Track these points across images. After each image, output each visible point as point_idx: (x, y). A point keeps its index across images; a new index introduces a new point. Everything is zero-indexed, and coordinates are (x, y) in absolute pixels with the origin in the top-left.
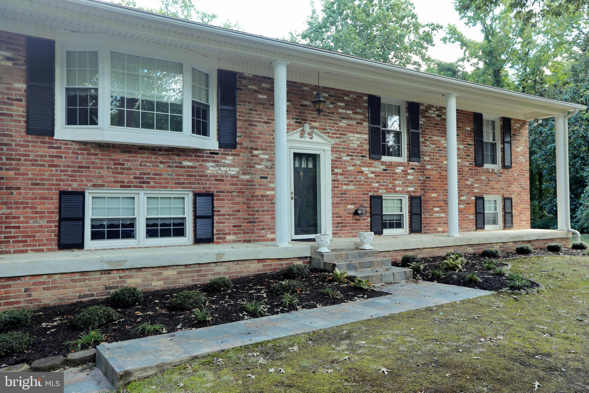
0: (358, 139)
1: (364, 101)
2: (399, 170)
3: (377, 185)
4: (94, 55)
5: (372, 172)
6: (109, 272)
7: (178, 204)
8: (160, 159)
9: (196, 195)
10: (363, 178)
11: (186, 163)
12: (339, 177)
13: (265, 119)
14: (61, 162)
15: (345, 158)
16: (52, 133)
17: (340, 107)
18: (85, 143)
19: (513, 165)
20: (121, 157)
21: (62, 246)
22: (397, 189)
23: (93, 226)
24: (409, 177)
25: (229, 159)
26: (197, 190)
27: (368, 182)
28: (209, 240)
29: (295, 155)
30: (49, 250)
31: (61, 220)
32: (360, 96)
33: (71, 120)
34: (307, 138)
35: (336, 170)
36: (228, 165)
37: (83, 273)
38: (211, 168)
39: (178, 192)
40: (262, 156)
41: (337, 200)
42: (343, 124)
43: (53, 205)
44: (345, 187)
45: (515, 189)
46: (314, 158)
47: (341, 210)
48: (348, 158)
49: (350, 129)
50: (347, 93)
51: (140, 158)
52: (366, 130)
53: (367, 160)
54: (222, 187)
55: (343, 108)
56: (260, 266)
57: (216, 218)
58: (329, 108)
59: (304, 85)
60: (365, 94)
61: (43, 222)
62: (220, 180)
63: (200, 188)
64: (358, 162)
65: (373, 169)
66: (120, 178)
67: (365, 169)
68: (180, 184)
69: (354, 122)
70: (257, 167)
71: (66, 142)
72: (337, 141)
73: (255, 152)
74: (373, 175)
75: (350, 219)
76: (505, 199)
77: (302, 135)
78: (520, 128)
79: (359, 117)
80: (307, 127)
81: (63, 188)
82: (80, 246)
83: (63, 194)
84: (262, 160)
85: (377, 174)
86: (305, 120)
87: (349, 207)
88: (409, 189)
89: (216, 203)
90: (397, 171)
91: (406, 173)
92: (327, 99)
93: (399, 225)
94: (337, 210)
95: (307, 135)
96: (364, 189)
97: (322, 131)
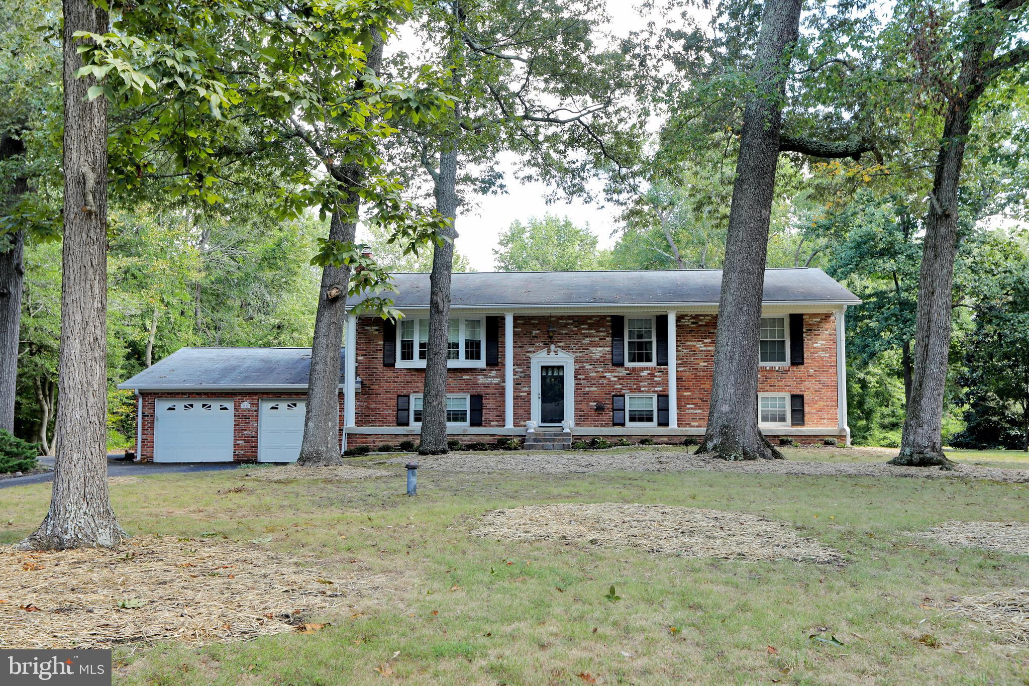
0: (600, 351)
1: (608, 321)
2: (645, 373)
3: (620, 386)
4: (412, 321)
5: (615, 376)
6: (407, 435)
7: (462, 402)
8: (450, 375)
9: (472, 396)
10: (605, 382)
11: (465, 377)
12: (582, 382)
14: (398, 380)
15: (588, 367)
16: (393, 365)
17: (584, 329)
18: (410, 369)
19: (805, 361)
21: (399, 424)
22: (642, 389)
23: (415, 414)
24: (656, 379)
25: (493, 373)
27: (610, 384)
28: (479, 424)
29: (542, 367)
30: (393, 426)
31: (398, 410)
32: (603, 318)
33: (403, 358)
34: (552, 354)
35: (579, 377)
36: (493, 377)
37: (396, 435)
38: (481, 380)
39: (461, 395)
40: (517, 370)
41: (580, 399)
42: (587, 341)
43: (394, 402)
44: (587, 389)
45: (809, 386)
46: (561, 368)
47: (583, 406)
48: (591, 367)
49: (593, 344)
50: (590, 317)
52: (609, 344)
53: (610, 367)
54: (489, 391)
55: (587, 329)
56: (491, 438)
57: (484, 411)
58: (573, 331)
59: (551, 317)
60: (609, 316)
61: (390, 411)
62: (487, 386)
63: (474, 392)
64: (601, 370)
65: (616, 374)
67: (608, 375)
68: (461, 390)
69: (597, 339)
71: (401, 369)
72: (581, 354)
74: (616, 379)
75: (593, 414)
76: (793, 397)
77: (549, 353)
78: (820, 322)
79: (602, 334)
80: (553, 347)
81: (399, 393)
82: (407, 424)
83: (398, 396)
84: (517, 372)
85: (620, 378)
86: (552, 342)
87: (591, 404)
88: (656, 389)
89: (484, 401)
90: (642, 374)
91: (652, 376)
92: (572, 324)
93: (650, 419)
94: (580, 406)
95: (552, 353)
96: (607, 389)
97: (566, 348)
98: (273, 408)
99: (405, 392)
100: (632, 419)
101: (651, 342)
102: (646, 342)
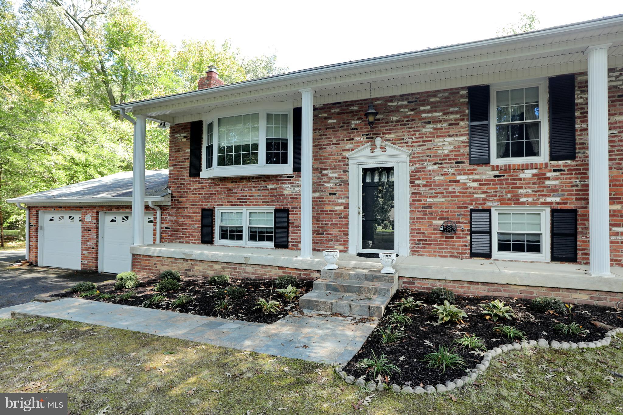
0: (450, 143)
1: (462, 96)
2: (528, 174)
3: (483, 196)
5: (474, 181)
6: (186, 260)
7: (269, 217)
8: (253, 185)
9: (276, 211)
10: (458, 189)
11: (270, 186)
12: (422, 189)
13: (335, 141)
15: (430, 167)
16: (199, 175)
17: (424, 112)
20: (231, 185)
21: (203, 242)
22: (522, 200)
24: (548, 183)
26: (278, 207)
27: (467, 192)
28: (285, 246)
29: (365, 171)
30: (198, 243)
31: (203, 226)
32: (455, 92)
34: (378, 152)
35: (417, 182)
38: (287, 189)
40: (331, 175)
41: (418, 214)
42: (429, 129)
43: (199, 217)
44: (429, 200)
46: (389, 170)
47: (424, 226)
48: (436, 167)
49: (438, 133)
50: (434, 94)
51: (241, 185)
52: (466, 130)
53: (466, 166)
54: (294, 203)
55: (429, 112)
56: (281, 272)
57: (291, 229)
58: (408, 116)
59: (377, 99)
60: (463, 88)
61: (196, 227)
62: (294, 198)
63: (280, 206)
64: (451, 171)
65: (477, 177)
66: (231, 199)
67: (462, 178)
68: (265, 203)
69: (444, 125)
70: (326, 185)
71: (205, 179)
72: (419, 149)
73: (325, 172)
74: (476, 184)
75: (438, 237)
77: (373, 150)
79: (452, 117)
80: (378, 141)
81: (204, 207)
82: (212, 243)
83: (204, 210)
84: (331, 178)
85: (482, 183)
86: (377, 135)
87: (435, 222)
88: (549, 199)
89: (291, 217)
90: (522, 176)
91: (541, 177)
92: (406, 106)
93: (535, 248)
94: (418, 226)
95: (378, 149)
96: (460, 201)
97: (399, 141)
98: (112, 221)
99: (209, 205)
100: (503, 247)
101: (537, 125)
102: (527, 125)
